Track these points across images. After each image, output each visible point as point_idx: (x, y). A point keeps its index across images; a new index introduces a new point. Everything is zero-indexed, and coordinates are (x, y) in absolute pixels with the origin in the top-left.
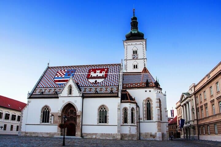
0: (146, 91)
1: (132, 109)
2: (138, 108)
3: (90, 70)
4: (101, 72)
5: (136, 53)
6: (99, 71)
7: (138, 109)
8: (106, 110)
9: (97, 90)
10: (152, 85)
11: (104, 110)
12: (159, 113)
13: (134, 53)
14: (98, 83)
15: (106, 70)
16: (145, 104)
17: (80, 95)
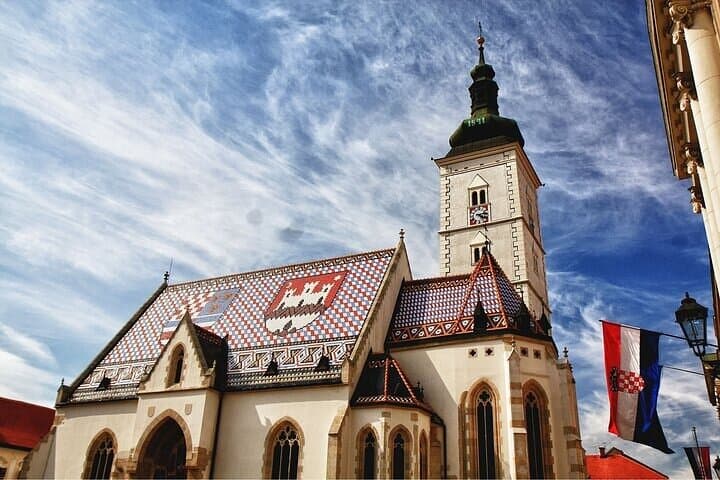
0: (473, 353)
1: (399, 437)
2: (439, 431)
3: (285, 283)
4: (317, 289)
5: (483, 201)
6: (312, 286)
7: (440, 437)
8: (296, 442)
9: (279, 360)
10: (501, 325)
11: (291, 443)
12: (521, 452)
13: (475, 202)
14: (295, 330)
15: (338, 278)
16: (472, 412)
17: (203, 383)
